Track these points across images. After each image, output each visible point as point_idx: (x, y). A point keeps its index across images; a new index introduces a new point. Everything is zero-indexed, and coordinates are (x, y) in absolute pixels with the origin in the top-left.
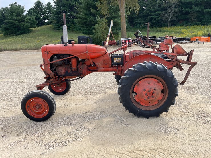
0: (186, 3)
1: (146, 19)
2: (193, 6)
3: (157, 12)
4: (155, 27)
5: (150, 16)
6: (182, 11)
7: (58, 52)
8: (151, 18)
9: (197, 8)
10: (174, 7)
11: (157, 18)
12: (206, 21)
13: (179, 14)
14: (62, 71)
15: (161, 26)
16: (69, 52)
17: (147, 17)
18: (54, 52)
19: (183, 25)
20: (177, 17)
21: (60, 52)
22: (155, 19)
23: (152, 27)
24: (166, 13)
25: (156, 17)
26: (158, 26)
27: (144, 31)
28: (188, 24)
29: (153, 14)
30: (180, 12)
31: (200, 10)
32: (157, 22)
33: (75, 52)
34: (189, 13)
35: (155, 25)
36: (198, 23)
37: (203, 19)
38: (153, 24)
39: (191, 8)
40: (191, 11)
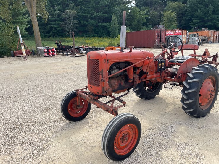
0: (82, 16)
1: (46, 28)
2: (89, 19)
3: (56, 22)
4: (57, 36)
5: (50, 25)
6: (80, 22)
7: (119, 60)
8: (51, 28)
9: (92, 22)
10: (73, 18)
11: (58, 28)
12: (101, 34)
13: (78, 26)
14: (115, 84)
15: (63, 36)
16: (130, 59)
17: (46, 26)
18: (115, 61)
19: (83, 36)
20: (77, 28)
21: (121, 60)
22: (55, 29)
23: (54, 37)
24: (66, 24)
25: (57, 26)
26: (59, 36)
27: (46, 40)
28: (87, 36)
29: (52, 23)
30: (78, 24)
31: (95, 23)
32: (58, 32)
33: (135, 59)
34: (87, 25)
35: (56, 35)
36: (95, 35)
37: (99, 32)
38: (54, 34)
39: (87, 21)
40: (88, 24)
